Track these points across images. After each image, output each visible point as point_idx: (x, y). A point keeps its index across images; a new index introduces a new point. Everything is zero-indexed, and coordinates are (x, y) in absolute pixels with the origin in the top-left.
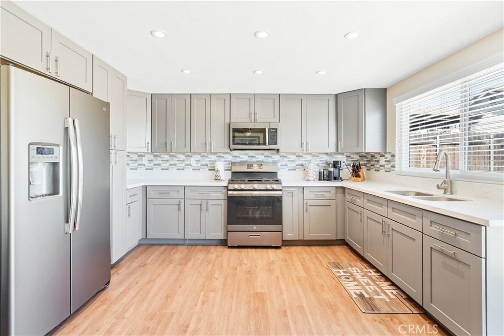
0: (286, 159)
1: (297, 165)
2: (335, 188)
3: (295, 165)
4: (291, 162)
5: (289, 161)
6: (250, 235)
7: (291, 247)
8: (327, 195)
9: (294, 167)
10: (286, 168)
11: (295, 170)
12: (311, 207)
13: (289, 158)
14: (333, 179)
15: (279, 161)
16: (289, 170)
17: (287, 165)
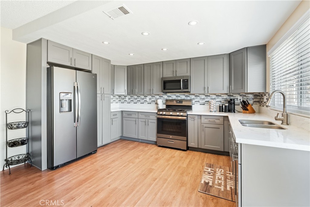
0: (198, 98)
1: (205, 102)
2: (223, 117)
3: (204, 102)
4: (201, 100)
5: (200, 99)
6: (168, 141)
7: (193, 151)
8: (217, 121)
9: (204, 103)
10: (199, 104)
11: (204, 104)
12: (206, 128)
13: (200, 97)
14: (227, 111)
15: (194, 99)
16: (200, 104)
17: (199, 102)
